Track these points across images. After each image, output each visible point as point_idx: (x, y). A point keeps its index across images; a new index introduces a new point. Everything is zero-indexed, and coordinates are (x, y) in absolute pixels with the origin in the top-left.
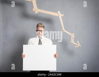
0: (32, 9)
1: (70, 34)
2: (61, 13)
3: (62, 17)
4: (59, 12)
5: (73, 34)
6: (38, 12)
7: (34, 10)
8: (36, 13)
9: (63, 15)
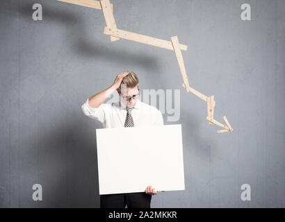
0: (103, 30)
1: (204, 97)
2: (181, 42)
3: (182, 51)
4: (175, 39)
5: (213, 97)
6: (118, 39)
7: (107, 32)
8: (113, 39)
9: (185, 48)
